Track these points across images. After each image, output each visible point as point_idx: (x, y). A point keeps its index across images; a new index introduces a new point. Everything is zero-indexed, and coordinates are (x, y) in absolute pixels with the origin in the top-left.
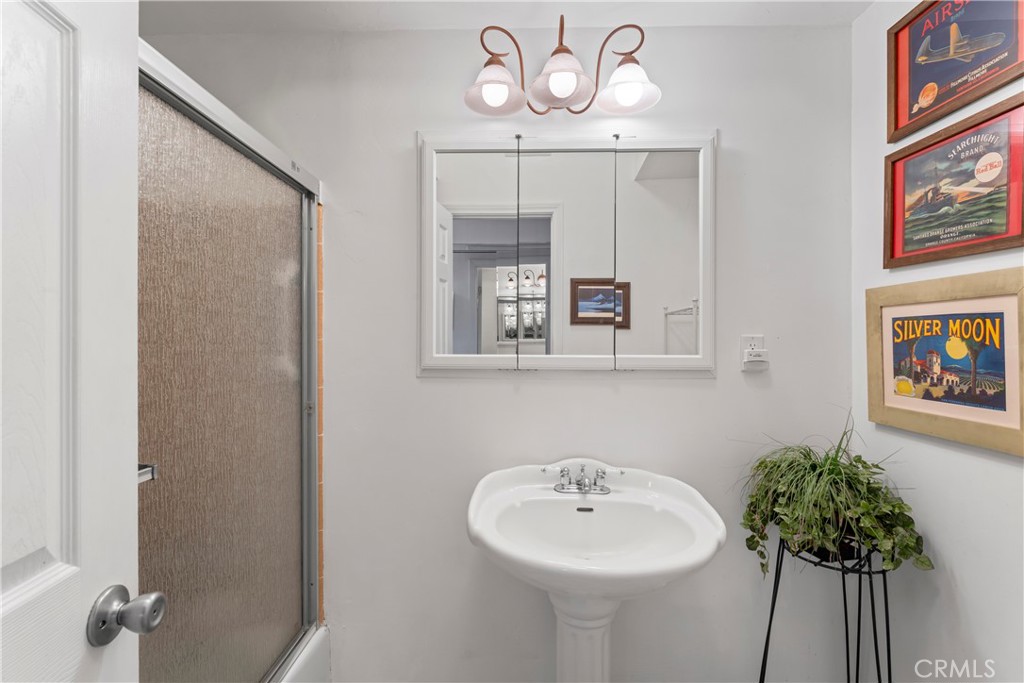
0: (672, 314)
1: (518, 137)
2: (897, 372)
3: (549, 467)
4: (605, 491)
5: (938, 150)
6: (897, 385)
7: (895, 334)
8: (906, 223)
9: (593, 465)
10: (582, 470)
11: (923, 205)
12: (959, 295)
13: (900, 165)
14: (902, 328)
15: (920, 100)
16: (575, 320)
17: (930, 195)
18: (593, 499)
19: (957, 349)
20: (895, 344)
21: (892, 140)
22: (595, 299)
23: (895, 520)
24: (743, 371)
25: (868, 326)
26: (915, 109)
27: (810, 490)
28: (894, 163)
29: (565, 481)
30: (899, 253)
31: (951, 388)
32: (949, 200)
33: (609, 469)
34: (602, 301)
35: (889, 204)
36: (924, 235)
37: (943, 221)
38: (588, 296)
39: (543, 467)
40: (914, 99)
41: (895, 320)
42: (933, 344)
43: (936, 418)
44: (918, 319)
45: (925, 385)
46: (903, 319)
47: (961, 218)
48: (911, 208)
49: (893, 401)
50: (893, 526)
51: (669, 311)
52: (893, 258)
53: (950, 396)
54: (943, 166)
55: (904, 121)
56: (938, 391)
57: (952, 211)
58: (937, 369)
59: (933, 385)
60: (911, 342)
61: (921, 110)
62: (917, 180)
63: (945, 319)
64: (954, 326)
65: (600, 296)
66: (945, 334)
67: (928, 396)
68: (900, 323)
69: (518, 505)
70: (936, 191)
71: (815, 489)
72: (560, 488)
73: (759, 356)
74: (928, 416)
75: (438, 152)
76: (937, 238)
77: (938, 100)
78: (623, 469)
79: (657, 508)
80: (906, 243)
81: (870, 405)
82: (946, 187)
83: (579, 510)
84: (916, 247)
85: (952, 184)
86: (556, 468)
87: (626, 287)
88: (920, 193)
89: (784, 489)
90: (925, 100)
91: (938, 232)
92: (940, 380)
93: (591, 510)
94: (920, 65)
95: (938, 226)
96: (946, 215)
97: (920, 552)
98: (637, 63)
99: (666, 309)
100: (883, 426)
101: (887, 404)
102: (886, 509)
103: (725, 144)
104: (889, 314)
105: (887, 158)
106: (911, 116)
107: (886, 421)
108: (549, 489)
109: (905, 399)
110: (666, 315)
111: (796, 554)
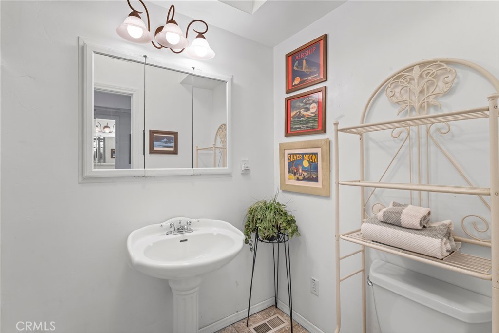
0: (200, 149)
1: (145, 56)
2: (289, 172)
3: (164, 224)
4: (191, 231)
5: (300, 99)
6: (289, 177)
7: (288, 159)
8: (291, 122)
9: (184, 220)
10: (180, 223)
11: (295, 116)
12: (306, 147)
13: (289, 101)
14: (290, 157)
15: (295, 81)
16: (152, 151)
17: (298, 113)
18: (187, 235)
19: (306, 164)
20: (288, 162)
21: (287, 92)
22: (163, 141)
23: (291, 222)
24: (242, 174)
25: (280, 156)
26: (294, 84)
27: (268, 216)
28: (287, 101)
29: (172, 229)
30: (289, 132)
31: (304, 176)
32: (303, 116)
33: (192, 220)
34: (166, 142)
35: (286, 115)
36: (297, 126)
37: (301, 122)
38: (159, 139)
39: (161, 224)
40: (293, 81)
41: (288, 154)
42: (300, 163)
43: (300, 186)
44: (295, 154)
45: (297, 176)
46: (291, 154)
47: (307, 122)
48: (292, 117)
49: (288, 182)
50: (290, 224)
51: (199, 148)
52: (288, 134)
53: (304, 179)
54: (302, 105)
55: (290, 87)
56: (301, 178)
57: (304, 120)
58: (300, 170)
59: (299, 176)
60: (293, 162)
61: (295, 85)
62: (295, 108)
63: (303, 154)
64: (305, 157)
65: (165, 140)
66: (303, 159)
67: (298, 179)
68: (290, 155)
69: (151, 245)
70: (300, 112)
71: (270, 215)
72: (169, 233)
73: (247, 167)
74: (298, 186)
75: (95, 52)
76: (300, 128)
77: (300, 83)
78: (199, 220)
79: (215, 233)
80: (291, 128)
81: (281, 184)
82: (302, 112)
83: (181, 241)
84: (294, 130)
85: (304, 111)
86: (167, 224)
87: (176, 134)
88: (295, 112)
89: (260, 217)
90: (296, 82)
91: (300, 126)
92: (301, 174)
93: (186, 240)
94: (294, 70)
95: (301, 124)
96: (302, 121)
97: (297, 231)
98: (205, 38)
99: (197, 147)
100: (284, 191)
101: (286, 183)
102: (289, 219)
103: (235, 81)
104: (287, 152)
105: (286, 98)
106: (293, 86)
107: (286, 190)
108: (164, 235)
109: (291, 181)
110: (197, 150)
111: (262, 241)
